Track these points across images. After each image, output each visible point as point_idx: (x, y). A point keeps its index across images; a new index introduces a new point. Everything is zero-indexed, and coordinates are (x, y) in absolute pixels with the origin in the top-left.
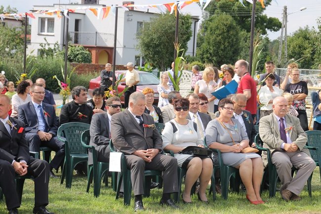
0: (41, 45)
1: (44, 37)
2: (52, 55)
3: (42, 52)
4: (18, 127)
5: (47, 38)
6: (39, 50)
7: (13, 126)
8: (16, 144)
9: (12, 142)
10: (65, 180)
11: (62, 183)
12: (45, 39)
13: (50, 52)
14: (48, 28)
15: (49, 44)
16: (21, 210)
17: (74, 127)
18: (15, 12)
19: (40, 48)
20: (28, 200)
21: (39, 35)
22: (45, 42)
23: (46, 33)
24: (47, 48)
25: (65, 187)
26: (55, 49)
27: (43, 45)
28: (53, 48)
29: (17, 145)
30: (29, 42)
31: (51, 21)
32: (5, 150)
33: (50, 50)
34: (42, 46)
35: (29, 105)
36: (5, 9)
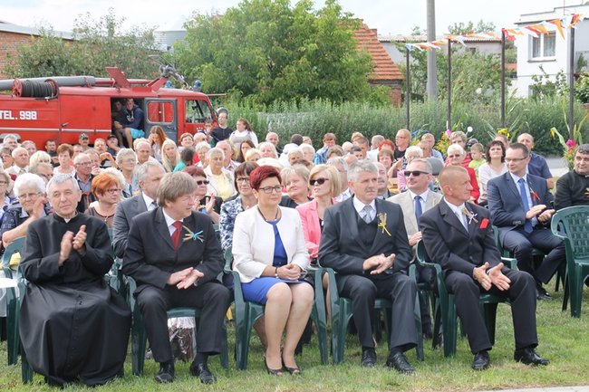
0: (534, 77)
1: (539, 64)
2: (552, 94)
3: (536, 90)
4: (480, 218)
5: (544, 65)
6: (530, 87)
7: (472, 216)
8: (478, 246)
9: (471, 243)
10: (569, 300)
11: (564, 308)
12: (541, 68)
13: (550, 89)
14: (545, 49)
15: (547, 76)
16: (494, 355)
18: (491, 29)
19: (533, 82)
20: (506, 335)
21: (529, 62)
22: (542, 73)
23: (541, 58)
24: (544, 82)
25: (569, 316)
26: (558, 82)
27: (539, 79)
28: (554, 82)
29: (480, 248)
30: (514, 75)
31: (551, 38)
32: (461, 256)
33: (550, 85)
34: (536, 80)
35: (506, 178)
36: (475, 26)
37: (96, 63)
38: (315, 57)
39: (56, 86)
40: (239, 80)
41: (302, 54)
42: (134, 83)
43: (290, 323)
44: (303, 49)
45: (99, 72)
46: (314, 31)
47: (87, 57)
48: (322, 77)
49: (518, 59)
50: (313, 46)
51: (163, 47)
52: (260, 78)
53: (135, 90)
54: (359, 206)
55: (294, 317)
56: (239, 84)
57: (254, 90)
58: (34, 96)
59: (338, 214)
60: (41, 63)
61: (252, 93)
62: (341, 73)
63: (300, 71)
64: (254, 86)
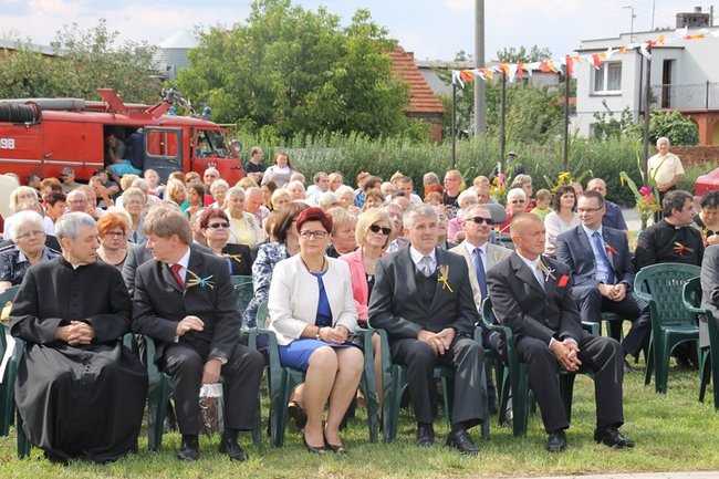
0: (596, 115)
1: (602, 99)
2: (619, 134)
3: (598, 129)
4: (558, 274)
5: (608, 100)
6: (592, 125)
7: (549, 272)
8: (555, 308)
9: (548, 304)
10: (653, 377)
11: (647, 382)
12: (604, 104)
13: (614, 127)
14: (609, 81)
15: (611, 114)
16: (571, 434)
17: (667, 273)
18: (547, 57)
19: (595, 120)
20: (583, 414)
21: (591, 96)
22: (605, 110)
23: (605, 91)
24: (607, 120)
25: (654, 391)
26: (623, 122)
27: (601, 115)
28: (619, 120)
29: (558, 310)
30: (573, 111)
31: (616, 68)
32: (536, 318)
33: (614, 124)
34: (599, 118)
35: (576, 232)
36: (528, 53)
37: (81, 84)
38: (343, 84)
39: (39, 109)
40: (252, 109)
41: (326, 79)
42: (132, 108)
43: (334, 394)
44: (330, 73)
45: (86, 94)
46: (343, 53)
47: (71, 77)
48: (350, 107)
49: (578, 92)
50: (341, 72)
51: (162, 68)
52: (277, 106)
53: (132, 116)
54: (417, 256)
55: (340, 387)
56: (253, 113)
57: (270, 121)
58: (12, 121)
59: (392, 265)
60: (15, 82)
61: (267, 123)
62: (373, 103)
63: (324, 99)
64: (269, 115)
